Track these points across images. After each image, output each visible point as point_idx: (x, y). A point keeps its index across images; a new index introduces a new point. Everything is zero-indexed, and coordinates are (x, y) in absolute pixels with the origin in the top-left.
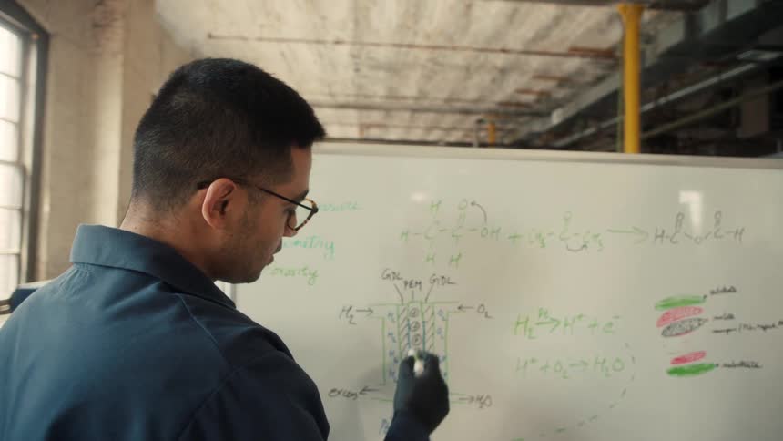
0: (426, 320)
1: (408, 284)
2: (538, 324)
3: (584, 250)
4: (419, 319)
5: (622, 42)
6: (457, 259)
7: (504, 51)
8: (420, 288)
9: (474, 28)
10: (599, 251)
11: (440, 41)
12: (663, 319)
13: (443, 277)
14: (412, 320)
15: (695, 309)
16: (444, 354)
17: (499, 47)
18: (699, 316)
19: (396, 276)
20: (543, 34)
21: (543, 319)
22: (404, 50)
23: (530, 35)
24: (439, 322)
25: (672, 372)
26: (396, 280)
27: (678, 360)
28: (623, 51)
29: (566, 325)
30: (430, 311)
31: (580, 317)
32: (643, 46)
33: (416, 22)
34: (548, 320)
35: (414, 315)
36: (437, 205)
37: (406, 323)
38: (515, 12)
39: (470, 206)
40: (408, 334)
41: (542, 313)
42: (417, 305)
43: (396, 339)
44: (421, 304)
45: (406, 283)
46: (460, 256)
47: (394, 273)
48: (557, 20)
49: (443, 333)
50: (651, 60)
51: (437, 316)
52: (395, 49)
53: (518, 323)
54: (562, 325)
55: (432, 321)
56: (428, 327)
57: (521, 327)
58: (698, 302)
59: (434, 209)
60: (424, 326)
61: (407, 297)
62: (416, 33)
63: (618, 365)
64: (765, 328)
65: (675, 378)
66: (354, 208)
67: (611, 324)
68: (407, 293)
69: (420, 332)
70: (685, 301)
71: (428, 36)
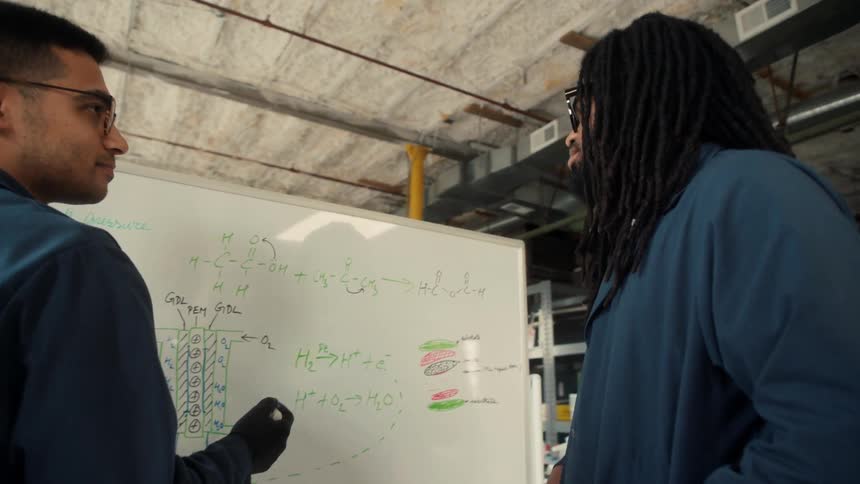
0: (208, 347)
1: (194, 310)
2: (318, 358)
3: (361, 293)
4: (200, 346)
5: (409, 179)
6: (244, 290)
7: (293, 170)
8: (205, 315)
9: (263, 142)
10: (374, 295)
11: (225, 149)
12: (425, 360)
13: (229, 306)
14: (193, 346)
15: (451, 352)
16: (224, 384)
17: (289, 166)
18: (453, 358)
19: (180, 301)
20: (334, 160)
21: (322, 354)
22: (180, 150)
23: (322, 158)
24: (221, 351)
25: (432, 407)
26: (179, 305)
27: (437, 396)
28: (409, 190)
29: (344, 360)
30: (213, 339)
31: (356, 353)
32: (426, 187)
33: (199, 122)
34: (327, 355)
35: (196, 341)
36: (229, 237)
37: (186, 349)
38: (309, 131)
39: (261, 242)
40: (187, 361)
41: (323, 347)
42: (200, 332)
43: (174, 366)
44: (204, 330)
45: (190, 308)
46: (247, 286)
47: (178, 297)
48: (350, 148)
49: (224, 362)
50: (432, 200)
51: (219, 342)
52: (170, 147)
53: (300, 356)
54: (340, 359)
55: (213, 349)
56: (209, 354)
57: (303, 359)
58: (452, 346)
59: (226, 240)
60: (205, 354)
61: (190, 324)
62: (196, 135)
63: (388, 400)
64: (500, 370)
65: (434, 412)
66: (142, 228)
67: (382, 362)
68: (190, 318)
69: (200, 359)
70: (443, 345)
71: (210, 141)
